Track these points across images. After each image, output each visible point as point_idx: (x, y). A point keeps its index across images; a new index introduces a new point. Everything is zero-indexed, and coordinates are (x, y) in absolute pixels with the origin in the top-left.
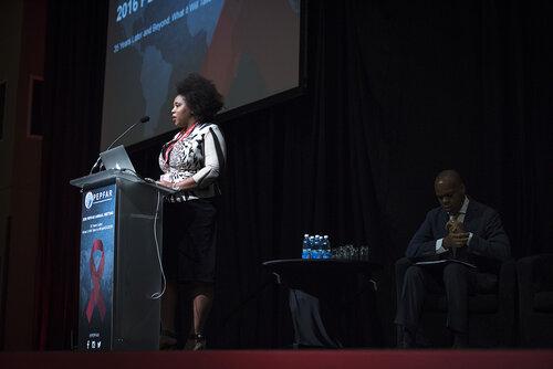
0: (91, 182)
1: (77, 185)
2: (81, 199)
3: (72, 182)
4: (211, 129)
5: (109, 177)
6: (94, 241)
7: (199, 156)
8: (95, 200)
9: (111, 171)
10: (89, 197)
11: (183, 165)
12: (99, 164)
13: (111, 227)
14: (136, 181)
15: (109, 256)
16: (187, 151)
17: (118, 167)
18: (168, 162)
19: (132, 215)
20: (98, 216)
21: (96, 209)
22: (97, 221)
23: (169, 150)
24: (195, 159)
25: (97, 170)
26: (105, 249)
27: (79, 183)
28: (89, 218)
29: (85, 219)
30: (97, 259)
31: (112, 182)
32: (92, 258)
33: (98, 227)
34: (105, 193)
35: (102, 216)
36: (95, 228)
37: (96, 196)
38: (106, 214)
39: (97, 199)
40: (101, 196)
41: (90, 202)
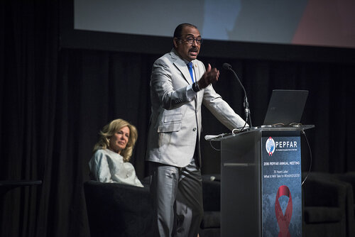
6: (280, 186)
8: (278, 148)
13: (298, 175)
15: (297, 202)
20: (283, 163)
21: (278, 156)
22: (281, 168)
26: (292, 195)
28: (272, 164)
29: (268, 164)
30: (284, 205)
32: (277, 202)
33: (283, 174)
34: (290, 143)
35: (287, 163)
36: (280, 174)
37: (279, 144)
38: (292, 163)
39: (280, 147)
40: (284, 145)
41: (272, 149)
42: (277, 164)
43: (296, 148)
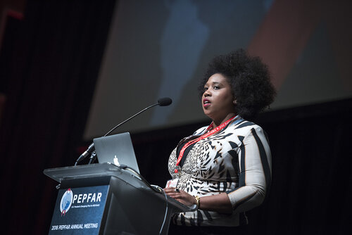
0: (75, 176)
1: (54, 177)
2: (55, 198)
3: (47, 172)
4: (253, 131)
5: (102, 173)
7: (229, 165)
8: (76, 203)
9: (106, 167)
10: (68, 197)
11: (203, 172)
14: (138, 184)
16: (213, 154)
17: (116, 162)
18: (181, 164)
20: (75, 227)
21: (75, 215)
22: (72, 233)
23: (186, 146)
24: (222, 167)
25: (85, 161)
27: (58, 174)
28: (62, 227)
29: (55, 228)
31: (104, 181)
34: (91, 196)
35: (81, 227)
37: (78, 198)
38: (87, 226)
39: (79, 202)
40: (84, 198)
41: (68, 205)
42: (68, 227)
43: (95, 203)
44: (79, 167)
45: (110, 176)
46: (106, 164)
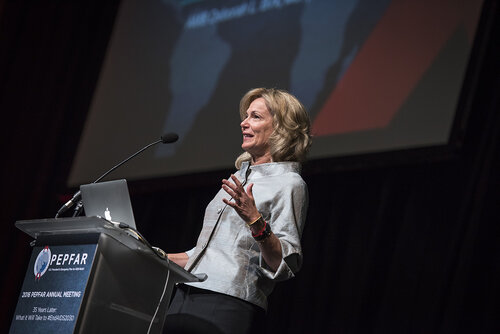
0: (55, 232)
1: (28, 231)
2: (29, 257)
3: (20, 224)
5: (92, 229)
8: (54, 265)
10: (45, 257)
12: (75, 204)
13: (71, 318)
14: (134, 246)
19: (113, 306)
20: (52, 294)
21: (52, 280)
22: (47, 302)
25: (69, 212)
27: (32, 227)
28: (35, 294)
29: (26, 295)
31: (93, 238)
33: (47, 314)
34: (74, 257)
35: (59, 295)
36: (42, 314)
37: (58, 258)
38: (67, 294)
39: (58, 264)
40: (65, 260)
41: (44, 267)
42: (43, 295)
43: (79, 266)
44: (61, 220)
45: (99, 234)
46: (95, 217)
